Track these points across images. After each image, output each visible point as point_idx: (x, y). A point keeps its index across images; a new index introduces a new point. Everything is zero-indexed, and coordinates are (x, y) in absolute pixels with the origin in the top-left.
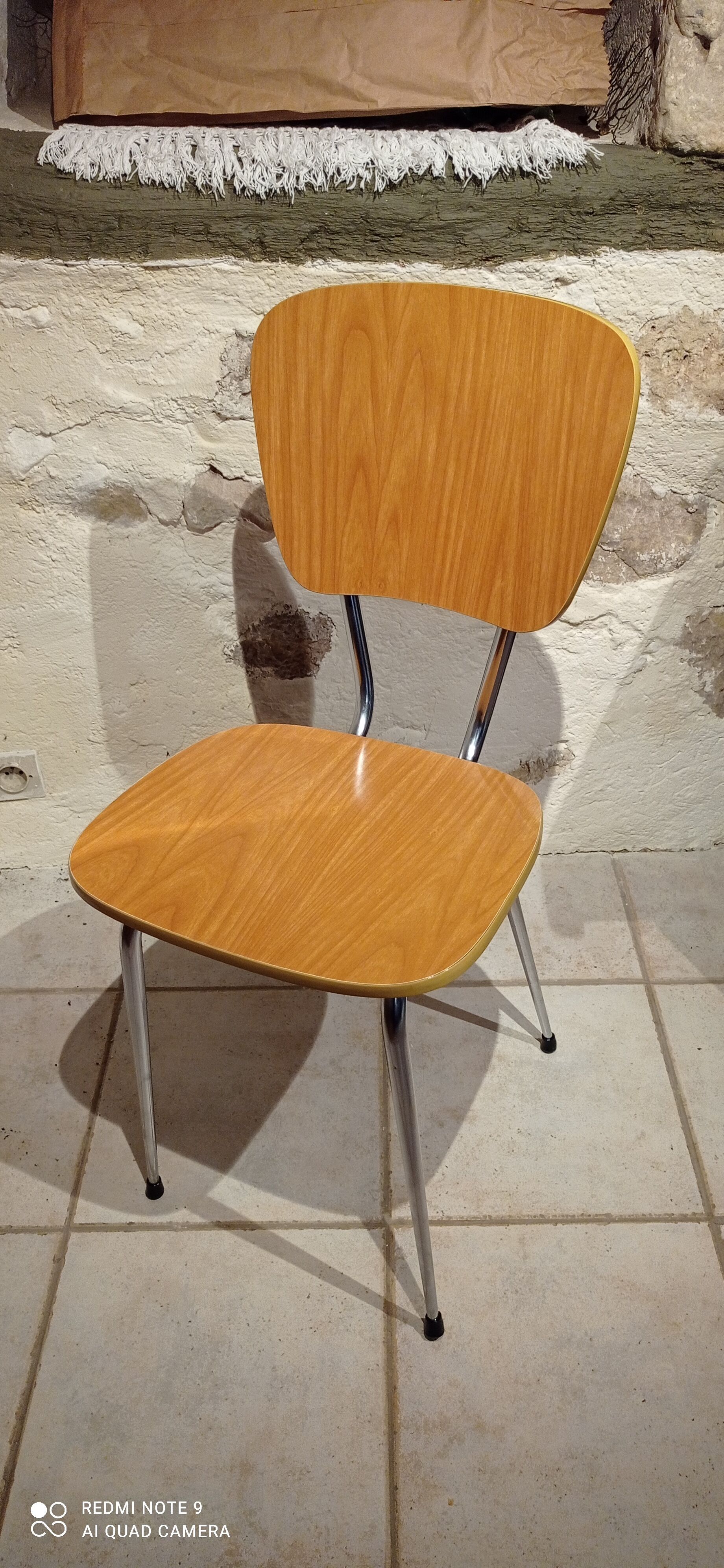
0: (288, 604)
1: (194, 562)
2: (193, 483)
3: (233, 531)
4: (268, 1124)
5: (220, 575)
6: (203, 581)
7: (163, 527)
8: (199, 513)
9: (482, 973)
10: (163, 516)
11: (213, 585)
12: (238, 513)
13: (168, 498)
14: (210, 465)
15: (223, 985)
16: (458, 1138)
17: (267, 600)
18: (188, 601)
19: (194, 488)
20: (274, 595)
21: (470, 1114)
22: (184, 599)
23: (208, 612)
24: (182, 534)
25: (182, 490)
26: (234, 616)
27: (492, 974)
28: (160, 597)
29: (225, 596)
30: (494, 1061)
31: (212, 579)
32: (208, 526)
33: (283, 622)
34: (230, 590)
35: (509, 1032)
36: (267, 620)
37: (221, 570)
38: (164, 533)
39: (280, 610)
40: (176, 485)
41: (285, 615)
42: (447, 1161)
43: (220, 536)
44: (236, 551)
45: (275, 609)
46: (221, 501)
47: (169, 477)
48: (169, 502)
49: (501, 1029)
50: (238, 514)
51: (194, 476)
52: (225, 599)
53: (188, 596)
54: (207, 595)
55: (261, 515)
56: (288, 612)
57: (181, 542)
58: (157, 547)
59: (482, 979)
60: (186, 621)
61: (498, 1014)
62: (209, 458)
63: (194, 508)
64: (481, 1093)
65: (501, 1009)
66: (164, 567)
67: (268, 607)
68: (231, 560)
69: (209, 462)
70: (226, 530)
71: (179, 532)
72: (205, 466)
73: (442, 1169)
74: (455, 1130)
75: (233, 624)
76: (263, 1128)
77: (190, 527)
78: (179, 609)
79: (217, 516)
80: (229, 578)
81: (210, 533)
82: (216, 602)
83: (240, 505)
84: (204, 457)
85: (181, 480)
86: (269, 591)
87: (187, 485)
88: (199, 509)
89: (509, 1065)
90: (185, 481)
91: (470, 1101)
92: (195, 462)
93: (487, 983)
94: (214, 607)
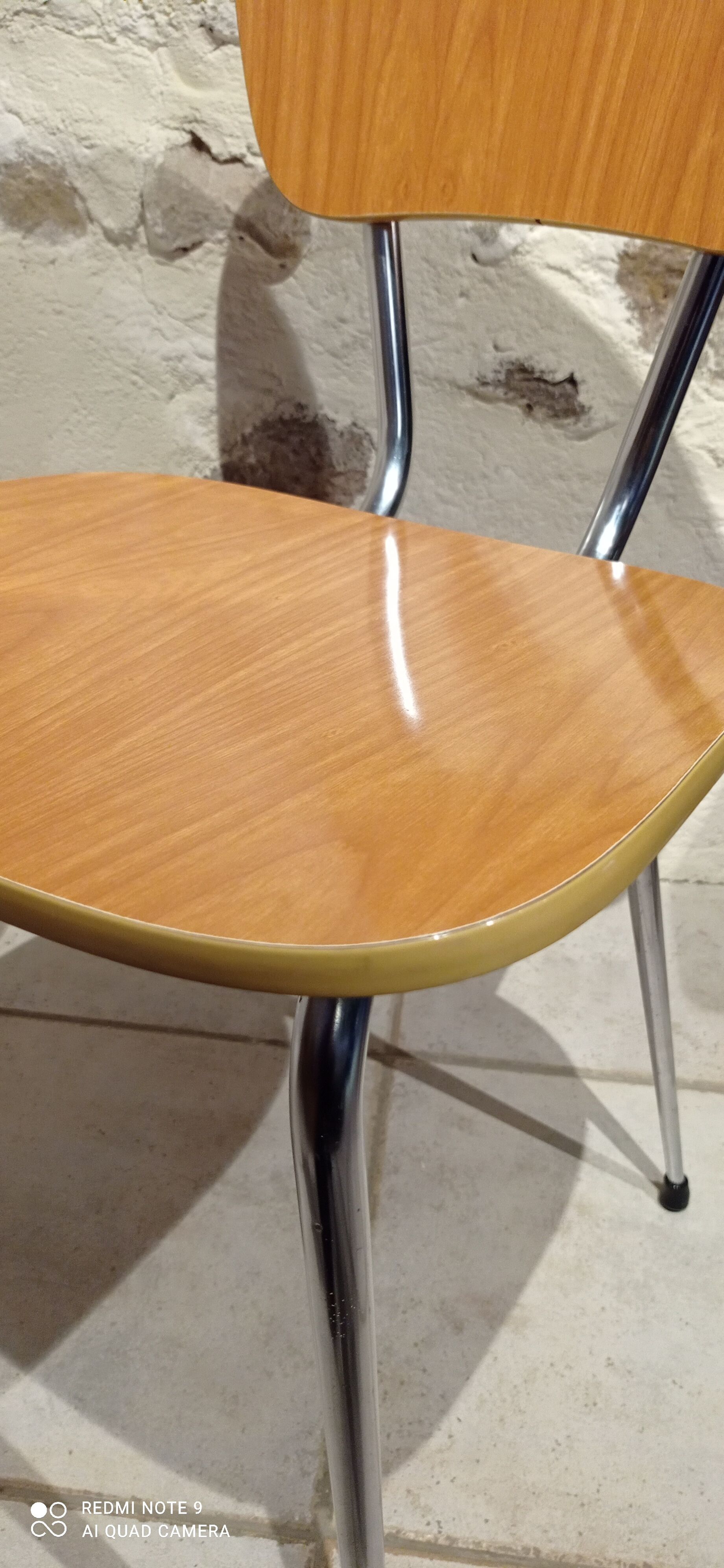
0: (303, 402)
1: (155, 313)
2: (160, 160)
3: (222, 260)
4: (134, 1279)
5: (197, 339)
6: (167, 348)
7: (109, 246)
8: (165, 214)
9: (562, 1054)
10: (110, 223)
11: (183, 356)
12: (229, 220)
13: (118, 186)
14: (192, 133)
15: (121, 1018)
16: (488, 1359)
17: (268, 391)
18: (141, 382)
19: (161, 170)
20: (280, 384)
21: (516, 1312)
22: (135, 378)
23: (173, 406)
24: (140, 262)
25: (141, 170)
26: (215, 418)
27: (578, 1058)
28: (97, 371)
29: (201, 380)
30: (571, 1213)
31: (183, 345)
32: (180, 243)
33: (290, 432)
34: (209, 367)
35: (602, 1164)
36: (266, 425)
37: (197, 331)
38: (111, 258)
39: (288, 411)
40: (132, 161)
41: (295, 421)
42: (462, 1407)
43: (200, 266)
44: (225, 297)
45: (281, 407)
46: (202, 197)
47: (121, 145)
48: (120, 193)
49: (587, 1155)
50: (230, 224)
51: (162, 149)
52: (201, 386)
53: (142, 372)
54: (173, 375)
55: (267, 226)
56: (300, 415)
57: (137, 277)
58: (97, 281)
59: (560, 1063)
60: (136, 417)
61: (583, 1127)
62: (191, 118)
63: (157, 203)
64: (541, 1274)
65: (591, 1119)
66: (107, 316)
67: (269, 404)
68: (213, 313)
69: (188, 127)
70: (210, 257)
71: (136, 258)
72: (184, 134)
73: (449, 1424)
74: (483, 1344)
75: (211, 432)
76: (121, 1287)
77: (153, 249)
78: (127, 395)
79: (196, 226)
80: (209, 345)
81: (184, 261)
82: (188, 390)
83: (235, 207)
84: (181, 114)
85: (140, 153)
86: (273, 376)
87: (148, 164)
88: (165, 206)
89: (598, 1226)
90: (146, 156)
91: (519, 1286)
92: (167, 122)
93: (569, 1072)
94: (182, 398)
